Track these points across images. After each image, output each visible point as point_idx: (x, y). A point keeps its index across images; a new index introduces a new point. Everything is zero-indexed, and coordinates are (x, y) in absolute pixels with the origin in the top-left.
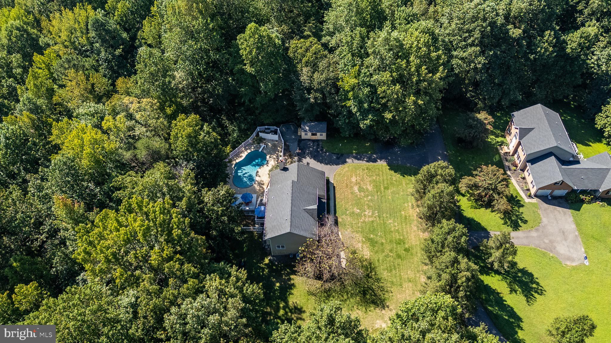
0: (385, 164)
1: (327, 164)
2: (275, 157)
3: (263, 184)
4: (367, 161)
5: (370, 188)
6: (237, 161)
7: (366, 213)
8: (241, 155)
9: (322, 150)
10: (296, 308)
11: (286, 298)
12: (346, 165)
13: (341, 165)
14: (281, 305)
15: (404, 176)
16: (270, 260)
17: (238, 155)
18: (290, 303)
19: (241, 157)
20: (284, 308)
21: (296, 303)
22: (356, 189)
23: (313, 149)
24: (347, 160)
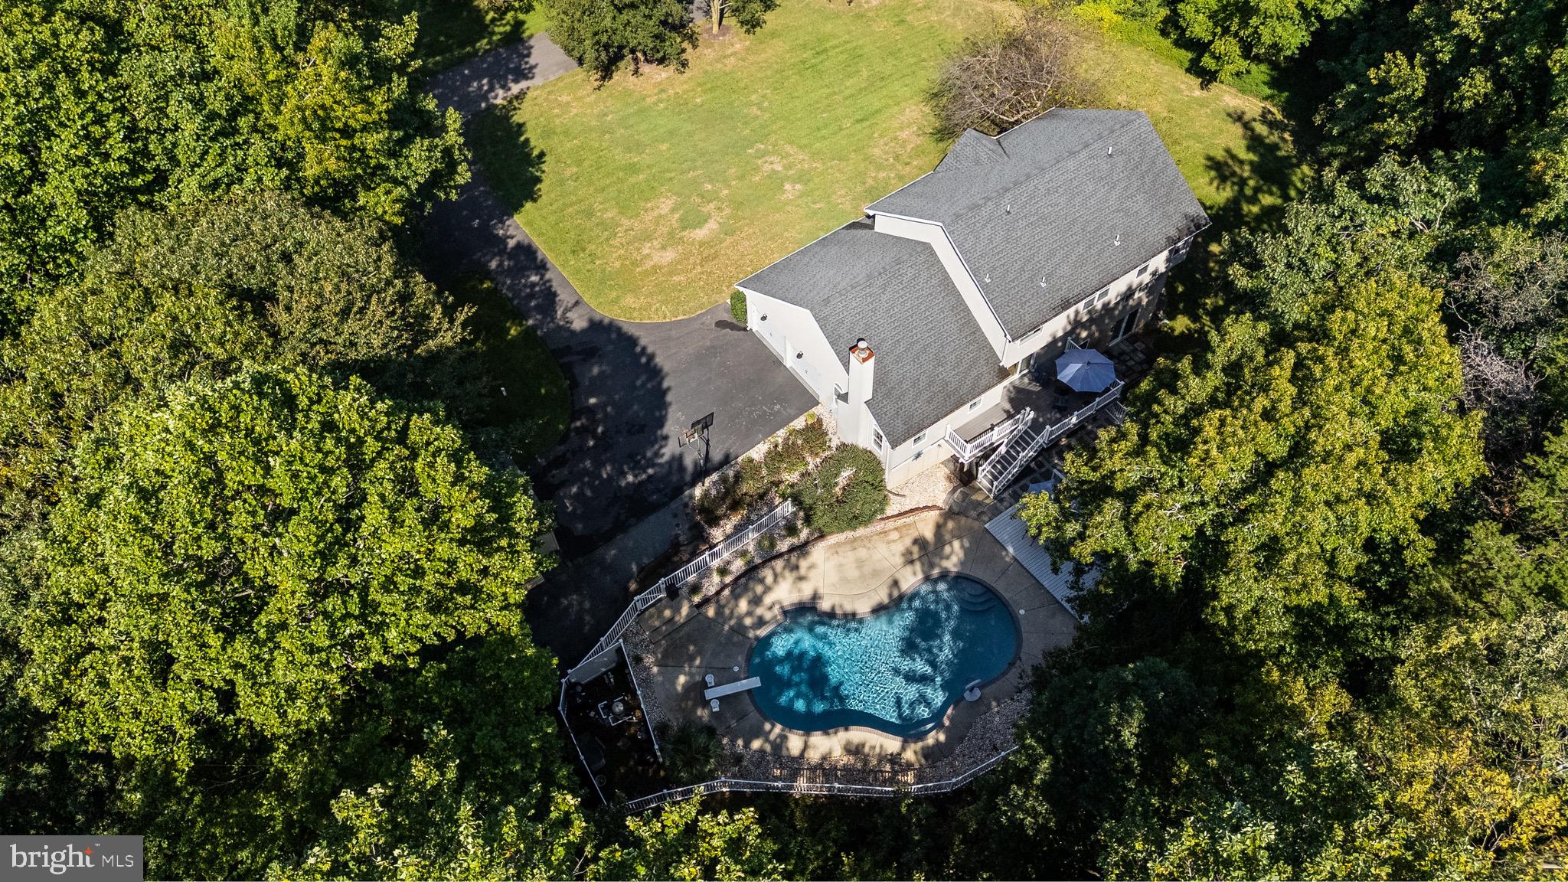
0: (518, 219)
1: (655, 373)
2: (743, 605)
3: (920, 542)
4: (542, 267)
5: (665, 205)
6: (892, 744)
7: (778, 167)
8: (846, 760)
9: (584, 431)
10: (1223, 179)
11: (1225, 209)
12: (607, 312)
13: (625, 328)
14: (1255, 209)
15: (542, 154)
16: (1172, 318)
17: (861, 766)
18: (1227, 193)
19: (854, 750)
20: (1253, 200)
21: (1211, 183)
22: (700, 234)
23: (599, 465)
24: (579, 324)
